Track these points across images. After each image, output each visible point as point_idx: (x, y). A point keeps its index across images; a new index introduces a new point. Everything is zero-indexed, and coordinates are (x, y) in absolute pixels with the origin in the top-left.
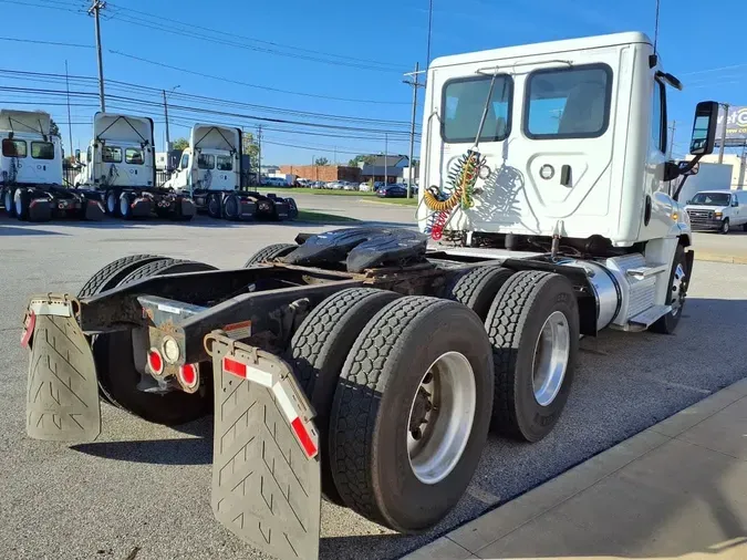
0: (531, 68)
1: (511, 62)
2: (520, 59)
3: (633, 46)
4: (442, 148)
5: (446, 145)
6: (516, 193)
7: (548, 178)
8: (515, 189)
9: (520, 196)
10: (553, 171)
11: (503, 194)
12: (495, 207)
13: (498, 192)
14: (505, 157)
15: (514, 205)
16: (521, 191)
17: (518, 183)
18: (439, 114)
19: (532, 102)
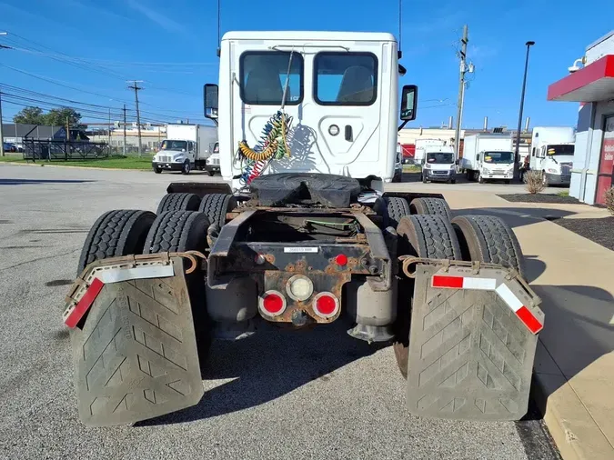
0: (317, 50)
1: (302, 43)
2: (309, 42)
3: (390, 43)
4: (243, 108)
5: (247, 106)
6: (311, 146)
7: (335, 135)
8: (310, 143)
9: (314, 149)
10: (338, 129)
11: (300, 147)
12: (294, 158)
13: (296, 145)
14: (300, 117)
15: (310, 155)
16: (314, 145)
17: (311, 139)
18: (238, 80)
19: (319, 76)
